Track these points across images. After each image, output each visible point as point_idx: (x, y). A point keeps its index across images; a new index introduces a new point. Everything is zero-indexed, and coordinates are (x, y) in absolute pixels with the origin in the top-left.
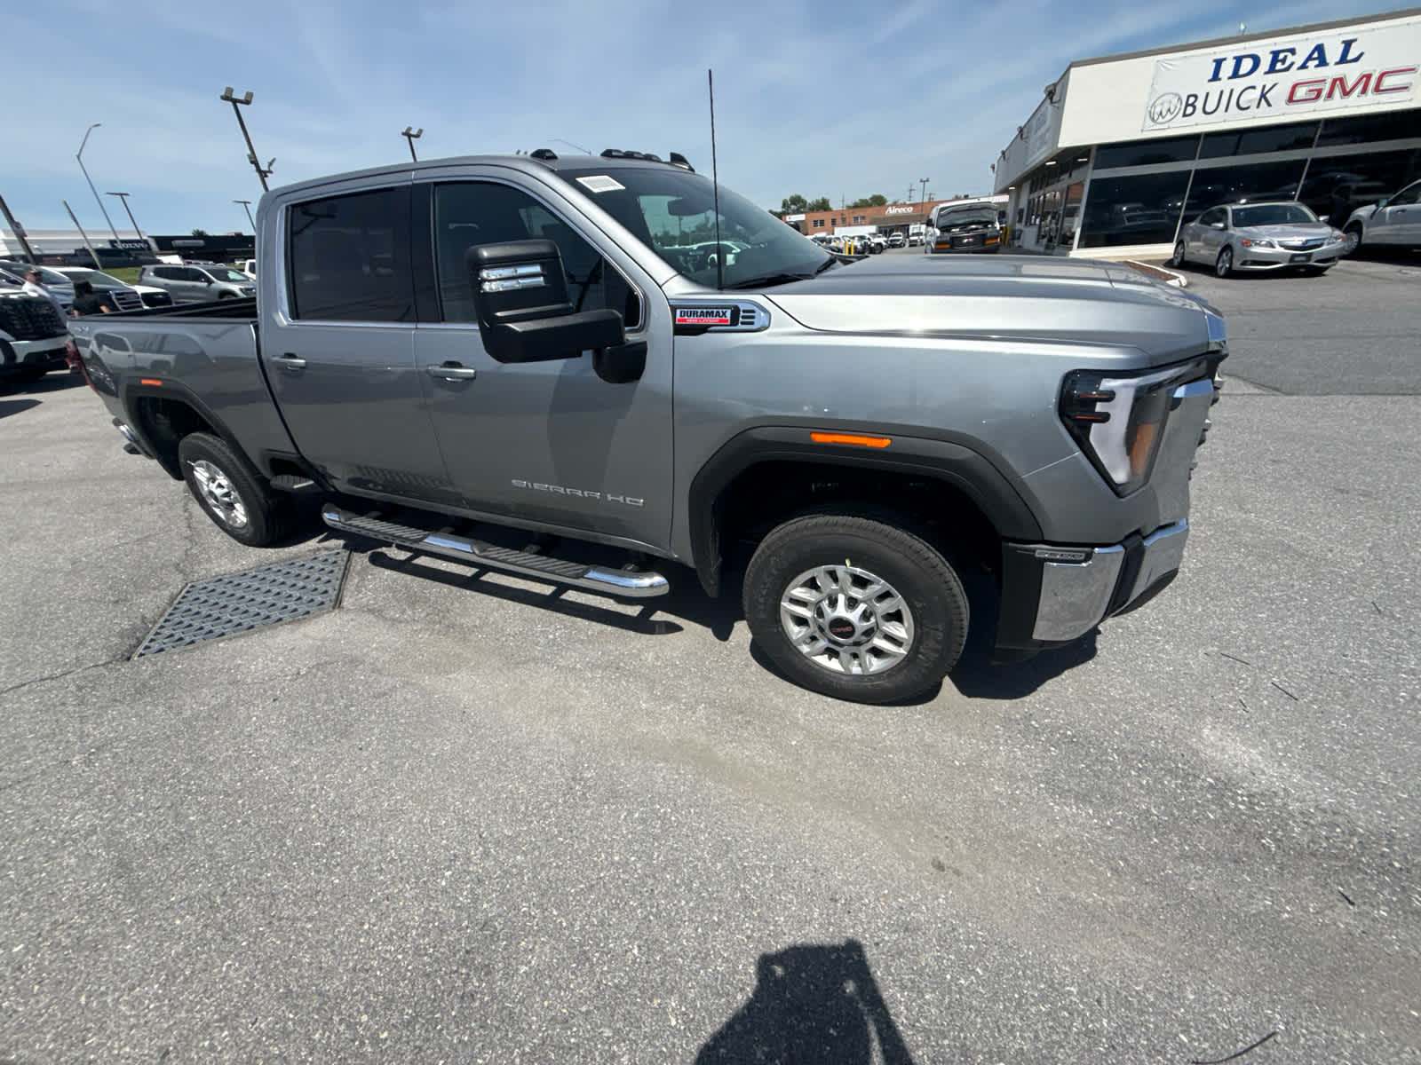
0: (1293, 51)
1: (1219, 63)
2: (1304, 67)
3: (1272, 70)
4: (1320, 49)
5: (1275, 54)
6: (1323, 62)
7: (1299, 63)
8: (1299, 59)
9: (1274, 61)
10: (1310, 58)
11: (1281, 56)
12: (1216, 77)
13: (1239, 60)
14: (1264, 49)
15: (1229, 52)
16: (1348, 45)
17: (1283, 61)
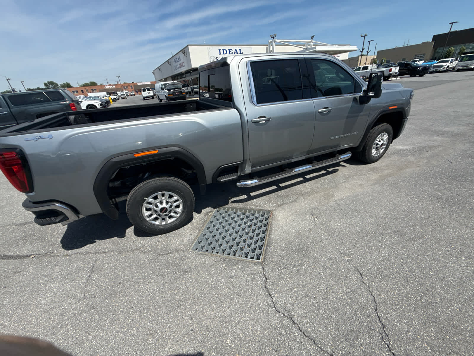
0: (232, 50)
1: (220, 50)
2: (235, 54)
3: (230, 54)
4: (236, 50)
5: (229, 50)
6: (237, 53)
7: (234, 53)
8: (233, 51)
9: (229, 52)
10: (235, 52)
11: (230, 51)
12: (220, 54)
13: (223, 50)
14: (227, 48)
15: (221, 48)
16: (240, 50)
17: (231, 52)
